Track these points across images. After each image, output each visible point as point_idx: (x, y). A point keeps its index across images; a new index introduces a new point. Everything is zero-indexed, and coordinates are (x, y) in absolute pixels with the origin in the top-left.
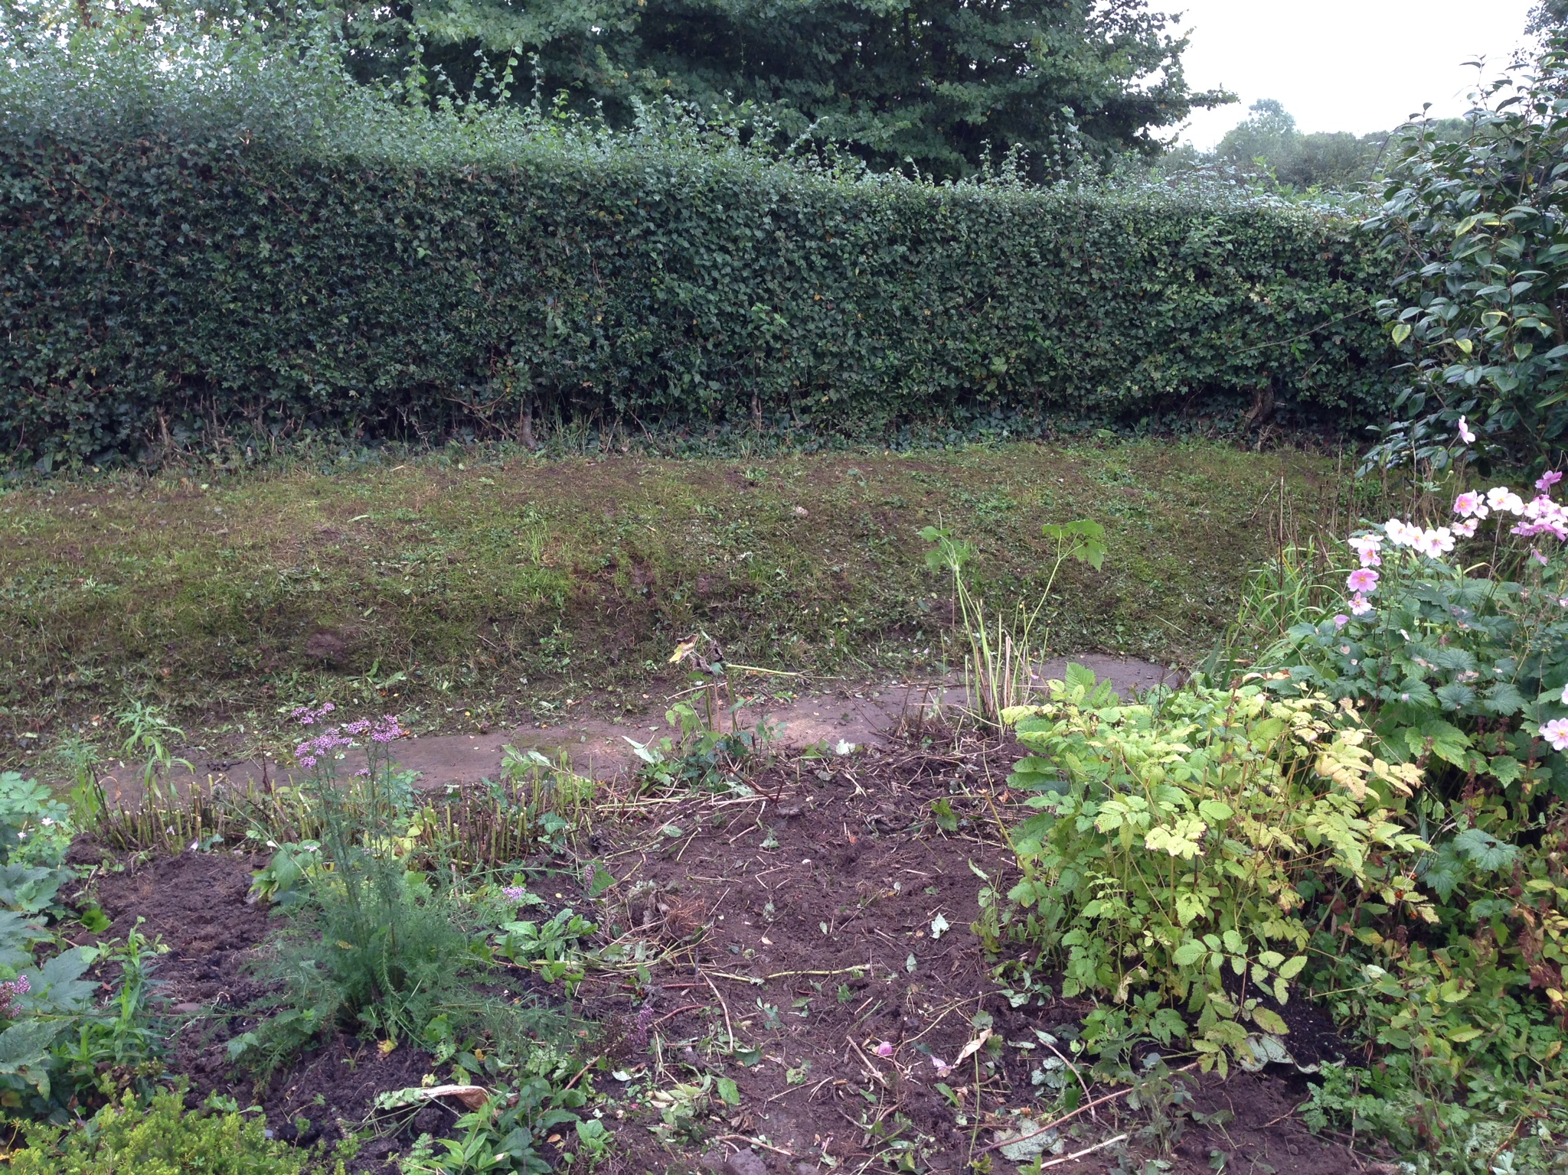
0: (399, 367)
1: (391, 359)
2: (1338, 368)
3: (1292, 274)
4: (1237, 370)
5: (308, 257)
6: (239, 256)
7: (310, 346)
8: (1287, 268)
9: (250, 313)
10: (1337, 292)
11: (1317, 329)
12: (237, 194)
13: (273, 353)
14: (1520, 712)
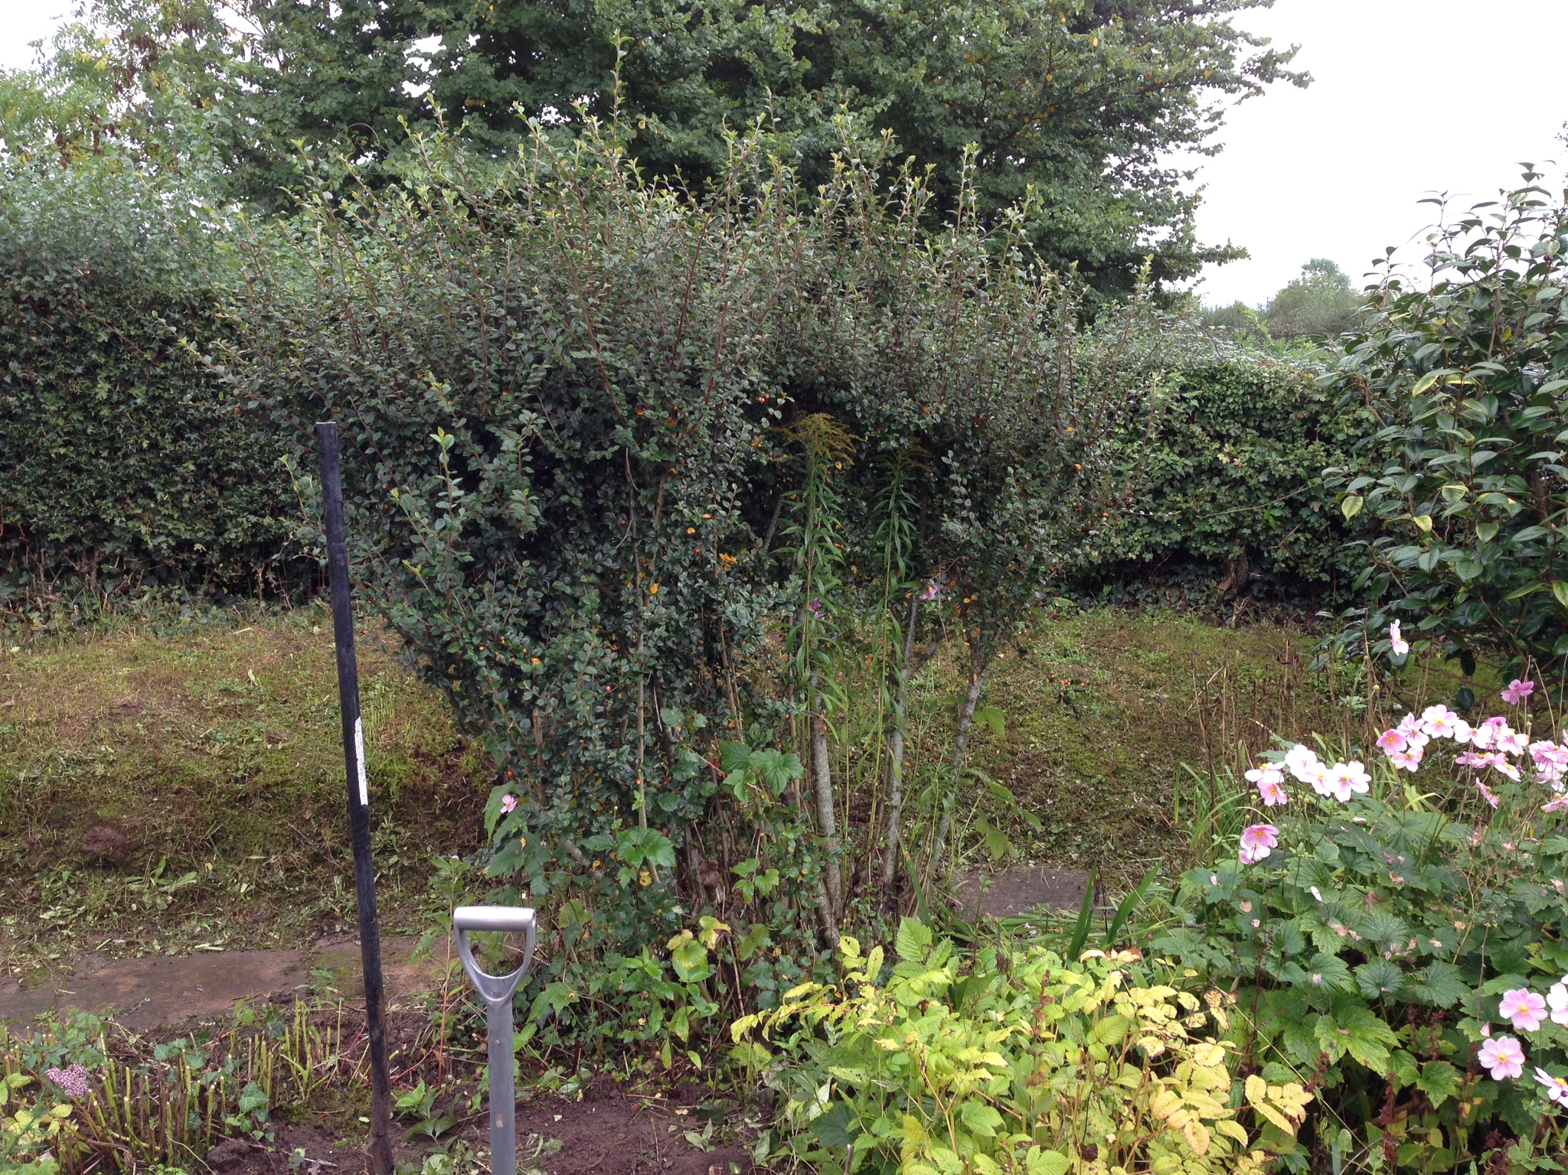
0: (253, 519)
1: (245, 510)
2: (1318, 536)
3: (1264, 434)
4: (1207, 536)
5: (154, 399)
6: (75, 398)
7: (151, 495)
8: (1259, 428)
9: (84, 458)
10: (1314, 455)
11: (1293, 494)
12: (77, 331)
13: (109, 502)
14: (1459, 1005)
